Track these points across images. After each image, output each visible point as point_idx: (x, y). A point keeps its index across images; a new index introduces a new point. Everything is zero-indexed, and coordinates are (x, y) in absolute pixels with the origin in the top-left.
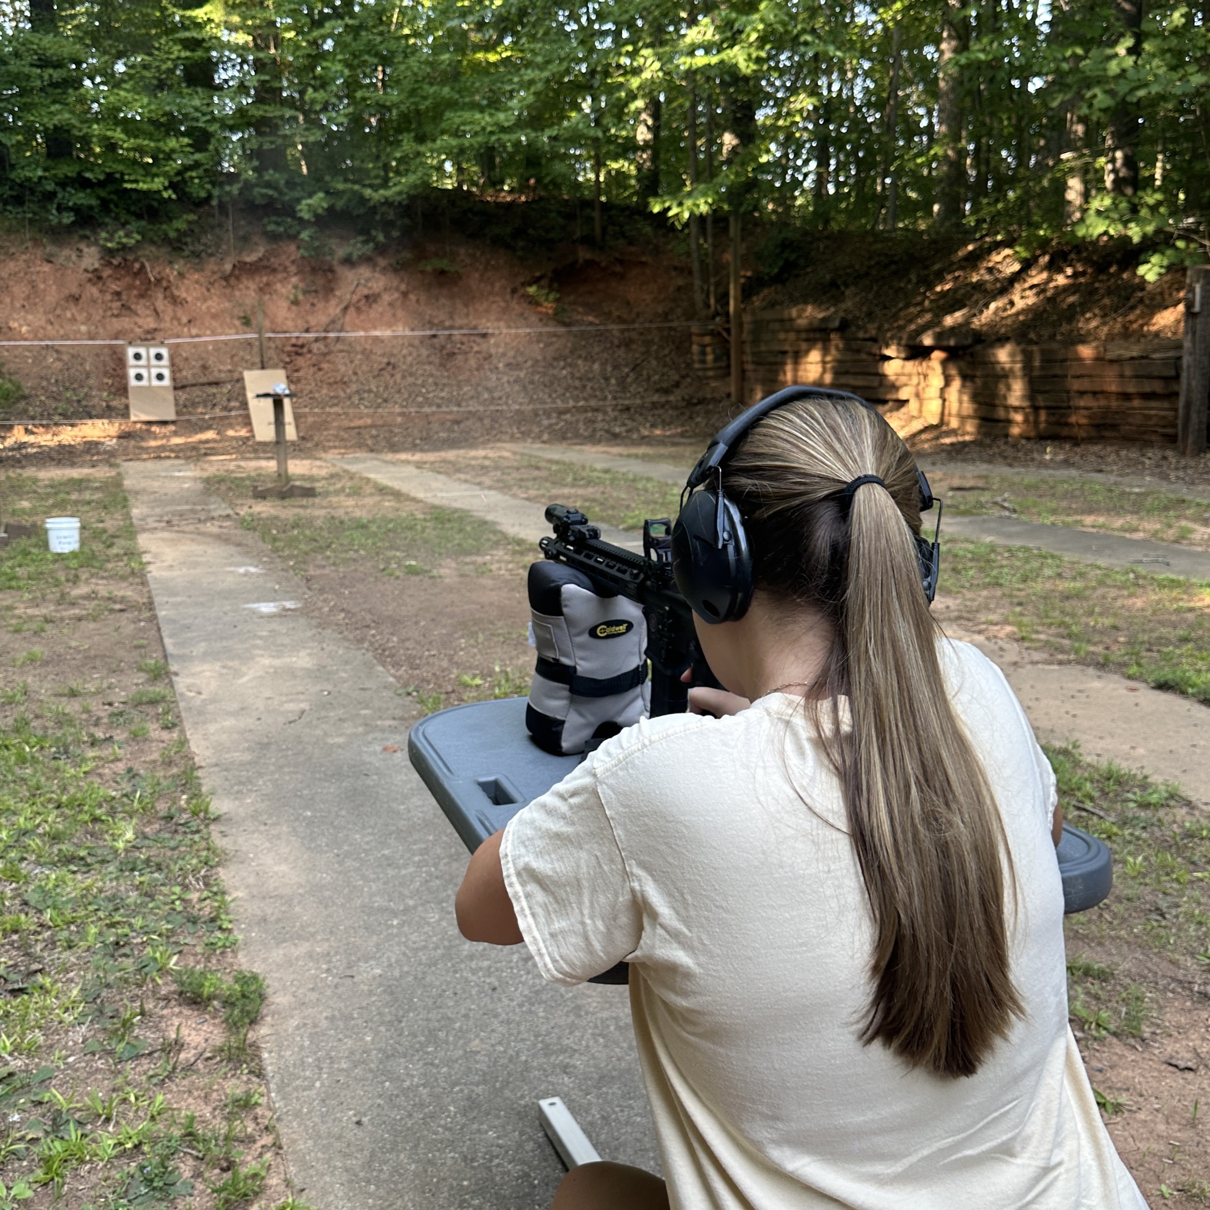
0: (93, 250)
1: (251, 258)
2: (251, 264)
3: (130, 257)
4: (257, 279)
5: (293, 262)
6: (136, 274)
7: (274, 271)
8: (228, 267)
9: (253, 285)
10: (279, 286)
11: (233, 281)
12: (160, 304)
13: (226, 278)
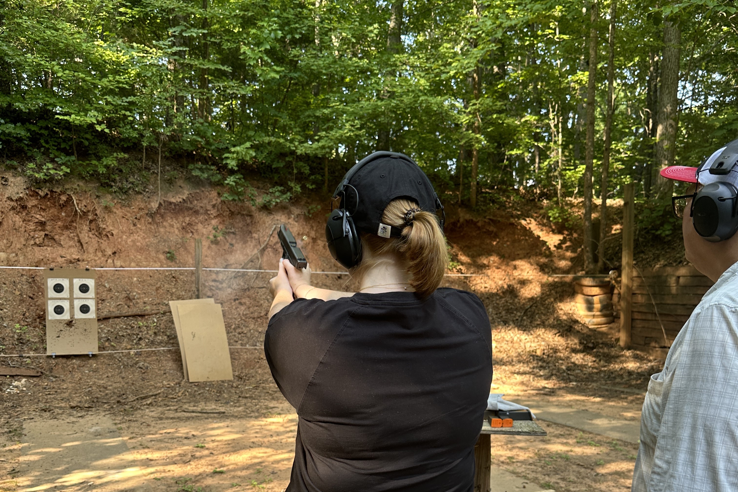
0: (20, 180)
1: (176, 199)
2: (175, 205)
3: (58, 190)
4: (181, 219)
5: (214, 206)
6: (62, 207)
7: (196, 212)
8: (154, 205)
9: (177, 224)
10: (200, 226)
11: (158, 218)
12: (85, 236)
13: (152, 215)
